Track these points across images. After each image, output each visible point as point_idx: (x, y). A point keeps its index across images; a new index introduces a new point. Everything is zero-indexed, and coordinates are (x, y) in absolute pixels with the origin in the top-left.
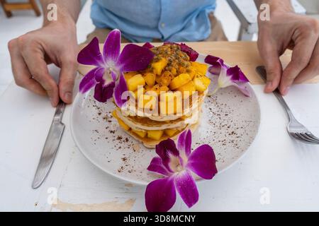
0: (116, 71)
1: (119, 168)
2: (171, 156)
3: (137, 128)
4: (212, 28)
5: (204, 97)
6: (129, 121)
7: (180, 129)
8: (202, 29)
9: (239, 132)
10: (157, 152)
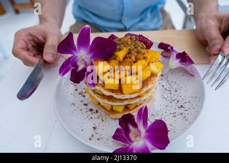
0: (87, 59)
1: (90, 136)
2: (131, 128)
3: (104, 103)
4: (163, 19)
5: (158, 79)
6: (98, 98)
7: (138, 104)
8: (155, 20)
9: (187, 106)
10: (120, 124)
